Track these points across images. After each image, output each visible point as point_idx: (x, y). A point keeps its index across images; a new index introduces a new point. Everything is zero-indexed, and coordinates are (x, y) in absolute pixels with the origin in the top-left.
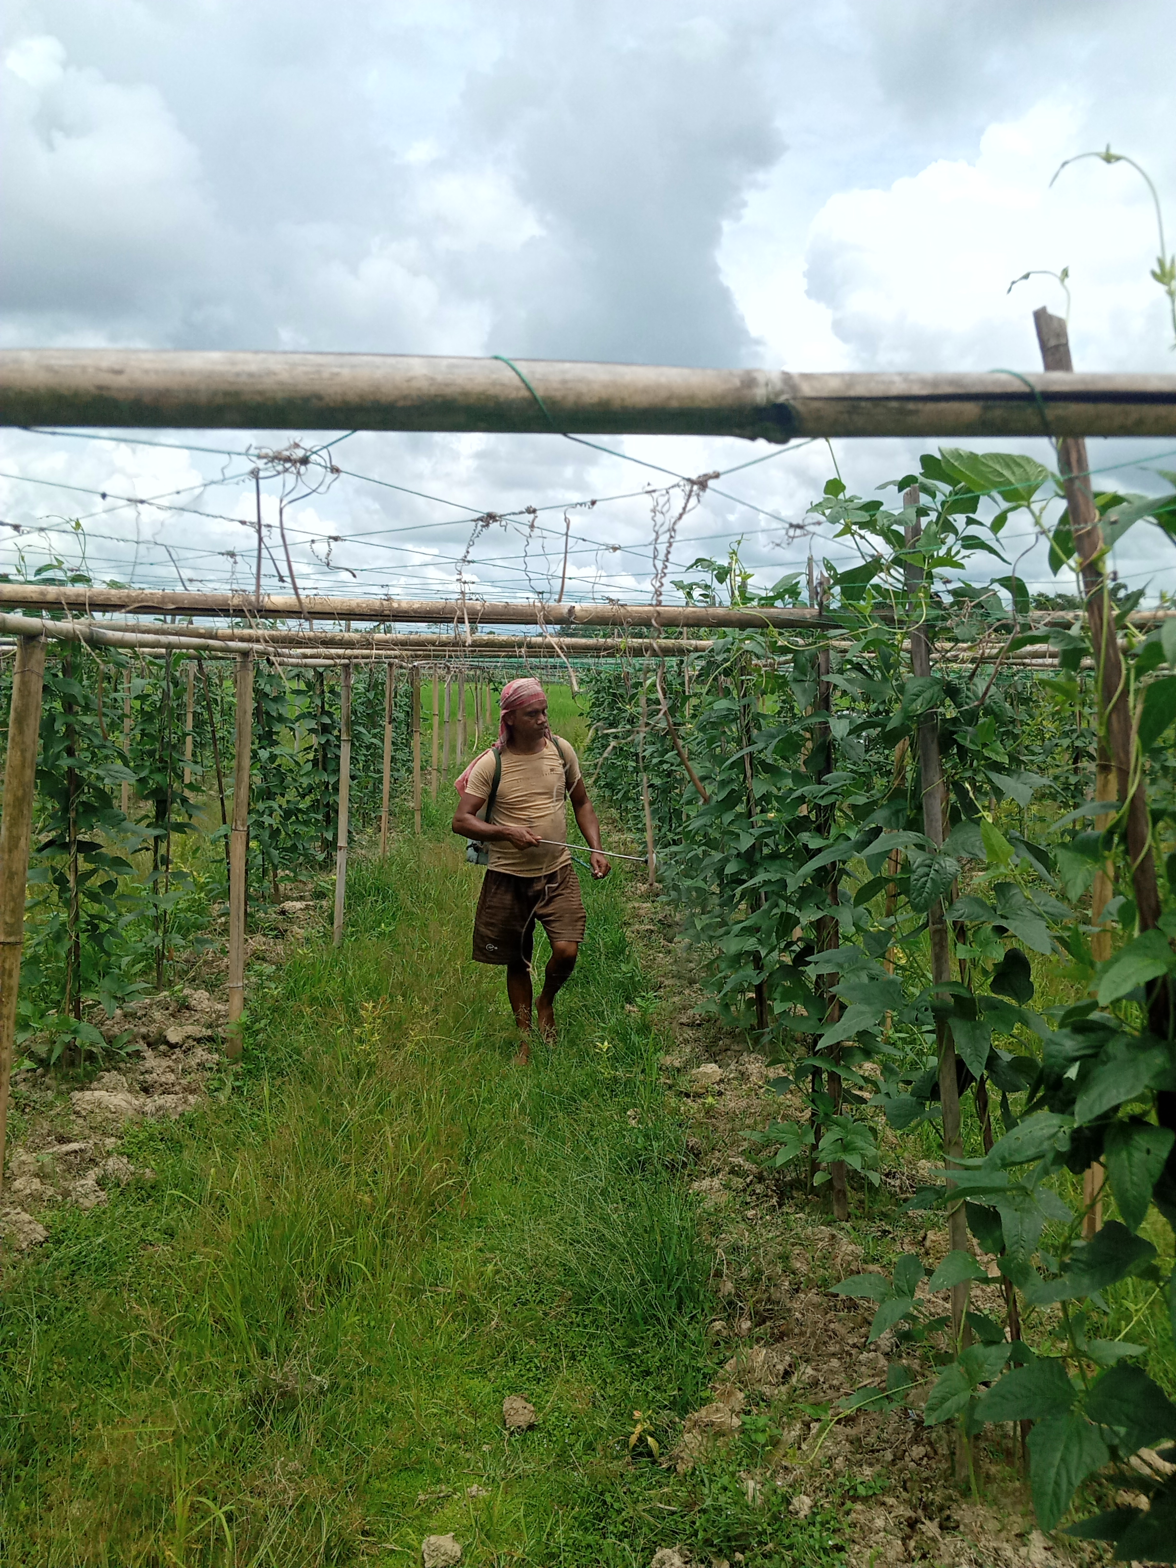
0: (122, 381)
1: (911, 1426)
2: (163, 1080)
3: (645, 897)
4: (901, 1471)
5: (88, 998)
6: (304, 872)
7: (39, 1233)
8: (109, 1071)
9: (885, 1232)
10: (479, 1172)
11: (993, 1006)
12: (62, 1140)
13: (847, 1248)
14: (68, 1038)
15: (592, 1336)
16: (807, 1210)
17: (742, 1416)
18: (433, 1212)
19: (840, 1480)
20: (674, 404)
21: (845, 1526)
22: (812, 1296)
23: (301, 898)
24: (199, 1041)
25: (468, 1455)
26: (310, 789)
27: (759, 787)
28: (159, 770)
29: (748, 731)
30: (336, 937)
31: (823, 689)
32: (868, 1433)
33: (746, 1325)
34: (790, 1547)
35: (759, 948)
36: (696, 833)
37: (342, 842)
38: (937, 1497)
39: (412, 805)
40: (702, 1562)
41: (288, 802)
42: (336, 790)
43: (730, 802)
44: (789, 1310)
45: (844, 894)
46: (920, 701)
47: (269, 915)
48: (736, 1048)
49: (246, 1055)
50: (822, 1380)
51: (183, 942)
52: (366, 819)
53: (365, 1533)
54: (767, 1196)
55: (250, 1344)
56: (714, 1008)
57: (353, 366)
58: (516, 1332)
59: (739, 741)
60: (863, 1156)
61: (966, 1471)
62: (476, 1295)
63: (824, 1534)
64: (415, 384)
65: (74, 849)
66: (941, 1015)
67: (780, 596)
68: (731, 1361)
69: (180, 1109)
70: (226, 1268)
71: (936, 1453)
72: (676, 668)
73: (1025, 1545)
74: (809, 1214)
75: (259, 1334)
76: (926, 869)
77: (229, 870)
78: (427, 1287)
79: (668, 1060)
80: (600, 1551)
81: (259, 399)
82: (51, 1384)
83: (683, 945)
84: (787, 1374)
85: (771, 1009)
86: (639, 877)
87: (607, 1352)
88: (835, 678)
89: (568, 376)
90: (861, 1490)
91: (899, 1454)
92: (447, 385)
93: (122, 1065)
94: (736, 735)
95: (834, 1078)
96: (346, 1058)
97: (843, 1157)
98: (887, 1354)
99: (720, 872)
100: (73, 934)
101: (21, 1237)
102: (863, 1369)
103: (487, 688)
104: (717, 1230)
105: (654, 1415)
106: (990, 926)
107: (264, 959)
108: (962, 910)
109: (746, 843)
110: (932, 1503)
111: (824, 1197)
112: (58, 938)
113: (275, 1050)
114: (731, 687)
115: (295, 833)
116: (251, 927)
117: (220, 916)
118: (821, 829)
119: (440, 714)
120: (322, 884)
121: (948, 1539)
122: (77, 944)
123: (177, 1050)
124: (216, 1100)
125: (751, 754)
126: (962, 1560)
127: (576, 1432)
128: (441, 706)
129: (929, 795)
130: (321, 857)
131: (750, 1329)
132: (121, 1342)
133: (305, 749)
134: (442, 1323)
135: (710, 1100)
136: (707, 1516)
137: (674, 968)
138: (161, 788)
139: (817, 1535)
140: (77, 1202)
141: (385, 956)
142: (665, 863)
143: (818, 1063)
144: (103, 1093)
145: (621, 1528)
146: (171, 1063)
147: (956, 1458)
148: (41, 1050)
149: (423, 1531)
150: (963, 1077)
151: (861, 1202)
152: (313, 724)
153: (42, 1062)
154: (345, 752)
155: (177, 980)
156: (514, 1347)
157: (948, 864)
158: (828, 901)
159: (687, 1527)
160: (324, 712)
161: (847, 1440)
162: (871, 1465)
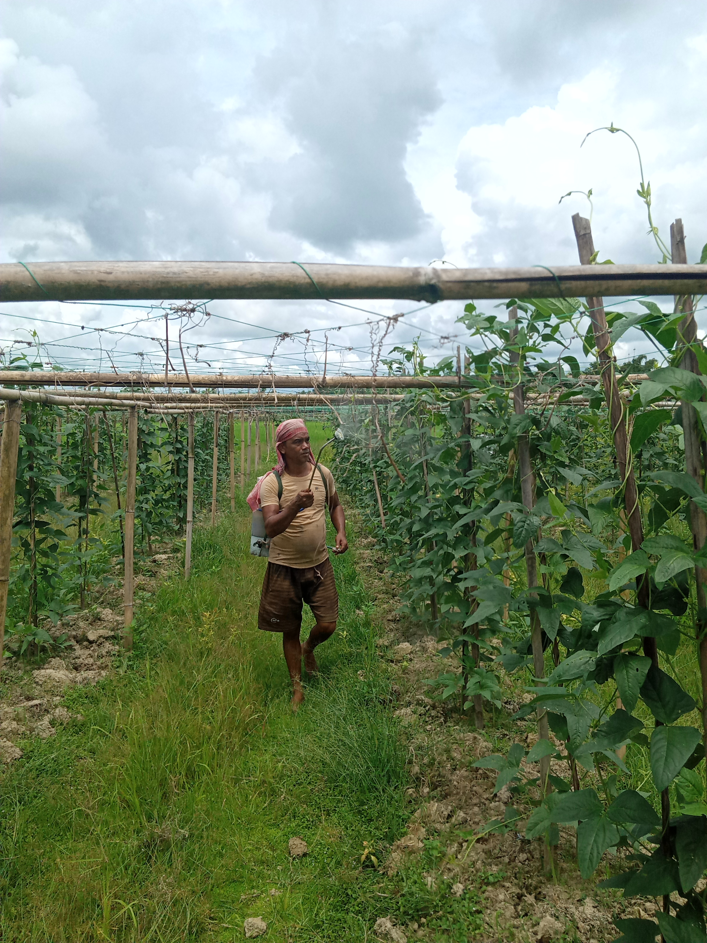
0: (111, 277)
1: (519, 842)
2: (87, 662)
3: (366, 547)
4: (513, 868)
5: (42, 614)
6: (167, 537)
7: (18, 753)
8: (54, 658)
9: (505, 735)
10: (272, 710)
11: (561, 600)
12: (29, 699)
13: (483, 744)
14: (30, 638)
15: (339, 801)
16: (460, 724)
17: (424, 841)
18: (246, 734)
19: (479, 874)
20: (381, 285)
21: (482, 899)
22: (463, 772)
23: (165, 553)
24: (107, 638)
25: (269, 872)
26: (170, 487)
27: (432, 480)
28: (81, 478)
29: (425, 447)
30: (186, 575)
31: (467, 422)
32: (495, 847)
33: (426, 790)
34: (451, 913)
35: (432, 574)
36: (396, 508)
37: (189, 518)
38: (533, 882)
39: (229, 495)
40: (403, 925)
41: (156, 495)
42: (186, 487)
43: (414, 490)
44: (450, 781)
45: (480, 540)
46: (518, 428)
47: (146, 563)
48: (420, 633)
49: (135, 646)
50: (469, 819)
51: (96, 581)
52: (202, 505)
53: (211, 918)
54: (437, 717)
55: (142, 814)
56: (407, 611)
57: (225, 268)
58: (296, 801)
59: (419, 453)
60: (492, 691)
61: (550, 866)
62: (272, 780)
63: (471, 905)
64: (255, 276)
65: (33, 526)
66: (532, 605)
67: (442, 369)
68: (418, 811)
69: (96, 679)
70: (127, 770)
71: (533, 858)
72: (383, 411)
73: (583, 905)
74: (462, 727)
75: (147, 807)
76: (522, 524)
77: (122, 537)
78: (244, 778)
79: (380, 642)
80: (345, 922)
81: (179, 285)
82: (27, 841)
83: (388, 574)
84: (449, 816)
85: (440, 609)
86: (363, 535)
87: (348, 809)
88: (473, 416)
89: (329, 272)
90: (491, 879)
91: (512, 858)
92: (270, 277)
93: (62, 654)
94: (418, 449)
95: (475, 647)
96: (194, 646)
97: (481, 692)
98: (506, 803)
99: (409, 530)
100: (33, 577)
101: (7, 755)
102: (492, 812)
103: (272, 424)
104: (409, 737)
105: (375, 844)
106: (559, 555)
107: (144, 589)
108: (543, 546)
109: (424, 512)
110: (531, 885)
111: (470, 716)
112: (24, 579)
113: (152, 642)
114: (415, 421)
115: (160, 513)
116: (137, 571)
117: (117, 565)
118: (466, 503)
119: (245, 441)
120: (178, 543)
121: (540, 903)
122: (35, 582)
123: (94, 645)
124: (117, 674)
125: (427, 460)
126: (547, 914)
127: (331, 857)
128: (246, 436)
129: (525, 481)
130: (177, 527)
131: (428, 793)
132: (67, 815)
133: (166, 463)
134: (253, 797)
135: (405, 663)
136: (405, 898)
137: (384, 588)
138: (83, 489)
139: (466, 905)
140: (38, 734)
141: (215, 585)
142: (378, 526)
143: (466, 638)
144: (51, 670)
145: (357, 908)
146: (90, 652)
147: (544, 859)
148: (15, 646)
149: (244, 916)
150: (545, 641)
151: (491, 718)
152: (171, 448)
153: (14, 653)
154: (191, 464)
155: (93, 603)
156: (294, 810)
157: (535, 520)
158: (471, 544)
159: (394, 905)
160: (177, 441)
161: (483, 852)
162: (497, 865)
